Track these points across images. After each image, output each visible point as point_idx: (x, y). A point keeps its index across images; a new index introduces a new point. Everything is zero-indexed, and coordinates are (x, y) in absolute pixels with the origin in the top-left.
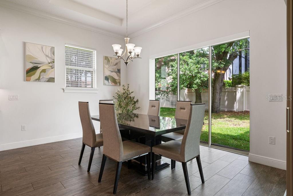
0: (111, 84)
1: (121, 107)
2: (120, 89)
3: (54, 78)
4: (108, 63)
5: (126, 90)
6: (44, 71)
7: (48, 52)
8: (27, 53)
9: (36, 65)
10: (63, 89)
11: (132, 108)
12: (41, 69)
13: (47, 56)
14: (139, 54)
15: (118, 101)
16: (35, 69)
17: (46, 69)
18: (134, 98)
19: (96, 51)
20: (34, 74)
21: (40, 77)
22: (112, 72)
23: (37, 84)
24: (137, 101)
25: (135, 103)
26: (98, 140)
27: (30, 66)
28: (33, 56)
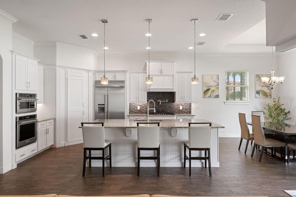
0: (262, 97)
1: (271, 117)
2: (270, 102)
3: (219, 95)
4: (259, 80)
5: (277, 102)
6: (213, 91)
7: (215, 78)
8: (204, 81)
9: (208, 88)
10: (224, 102)
11: (283, 118)
12: (211, 90)
13: (215, 81)
14: (283, 82)
15: (269, 112)
16: (208, 90)
17: (214, 90)
18: (284, 110)
19: (248, 72)
20: (208, 93)
21: (210, 95)
22: (263, 87)
23: (209, 99)
24: (289, 112)
25: (286, 114)
26: (251, 136)
27: (206, 89)
28: (207, 82)
